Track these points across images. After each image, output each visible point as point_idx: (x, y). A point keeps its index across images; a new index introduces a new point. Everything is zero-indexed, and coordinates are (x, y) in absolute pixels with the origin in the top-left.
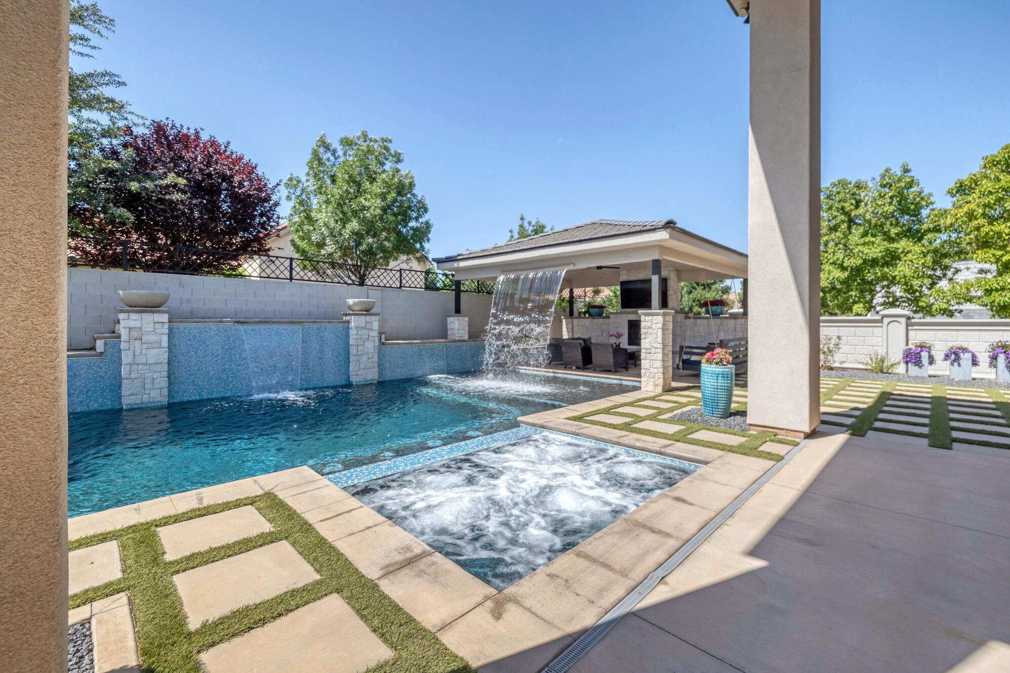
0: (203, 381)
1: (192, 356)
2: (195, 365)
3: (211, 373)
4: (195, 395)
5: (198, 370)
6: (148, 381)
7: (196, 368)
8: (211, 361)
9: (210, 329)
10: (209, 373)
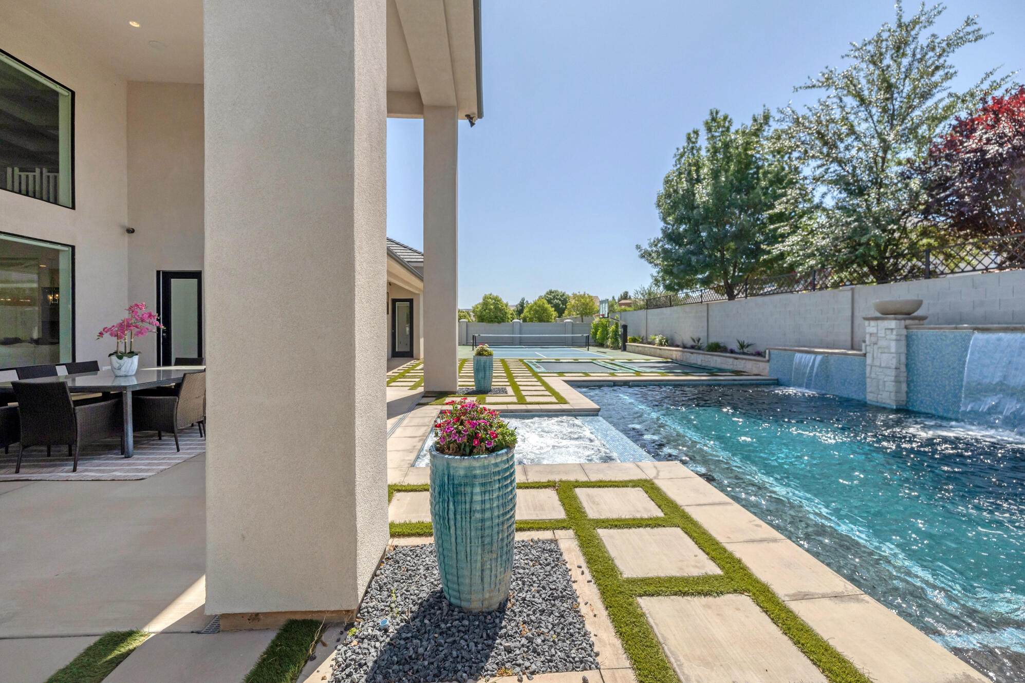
0: (938, 395)
1: (929, 366)
2: (932, 376)
3: (948, 388)
4: (931, 409)
5: (934, 382)
6: (881, 383)
7: (932, 379)
8: (946, 374)
9: (946, 336)
10: (945, 387)
